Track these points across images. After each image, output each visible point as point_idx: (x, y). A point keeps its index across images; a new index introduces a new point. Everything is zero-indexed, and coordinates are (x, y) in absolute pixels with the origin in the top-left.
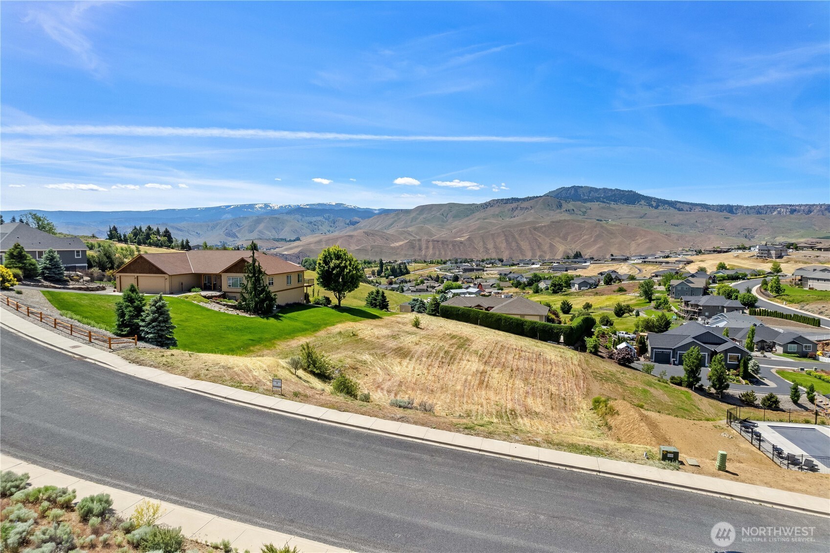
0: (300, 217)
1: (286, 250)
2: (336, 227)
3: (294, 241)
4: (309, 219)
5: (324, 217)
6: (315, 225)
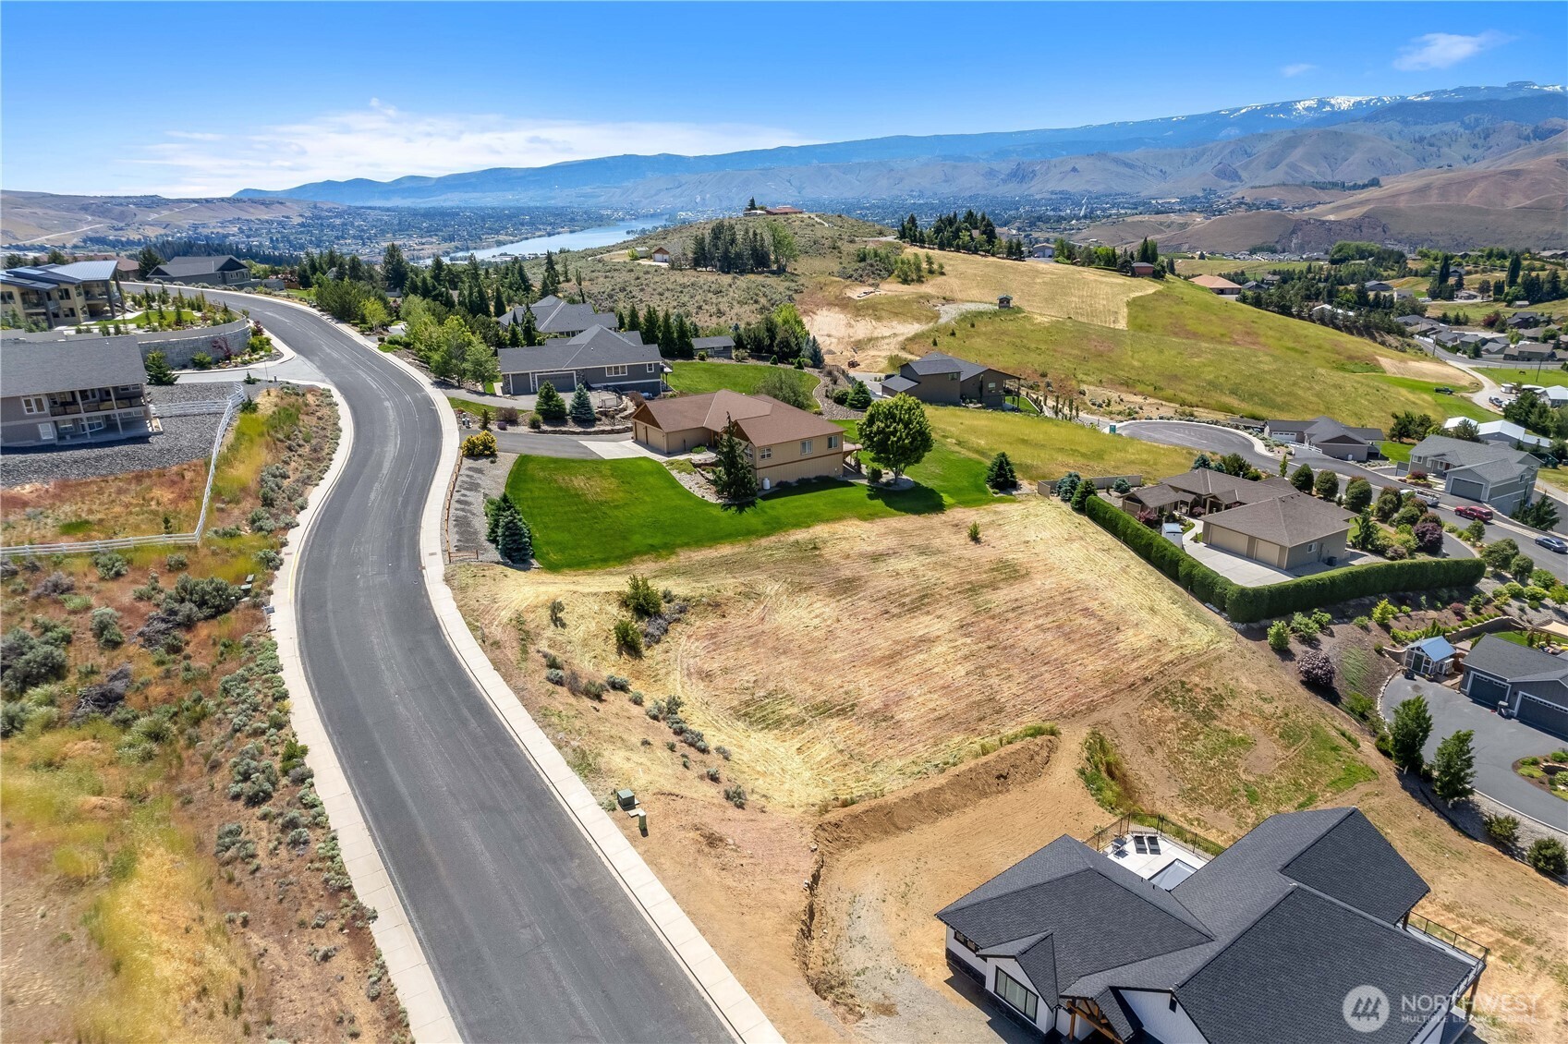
0: (1398, 127)
1: (1333, 211)
2: (1490, 148)
3: (1364, 186)
4: (1420, 130)
5: (1463, 122)
6: (1432, 145)
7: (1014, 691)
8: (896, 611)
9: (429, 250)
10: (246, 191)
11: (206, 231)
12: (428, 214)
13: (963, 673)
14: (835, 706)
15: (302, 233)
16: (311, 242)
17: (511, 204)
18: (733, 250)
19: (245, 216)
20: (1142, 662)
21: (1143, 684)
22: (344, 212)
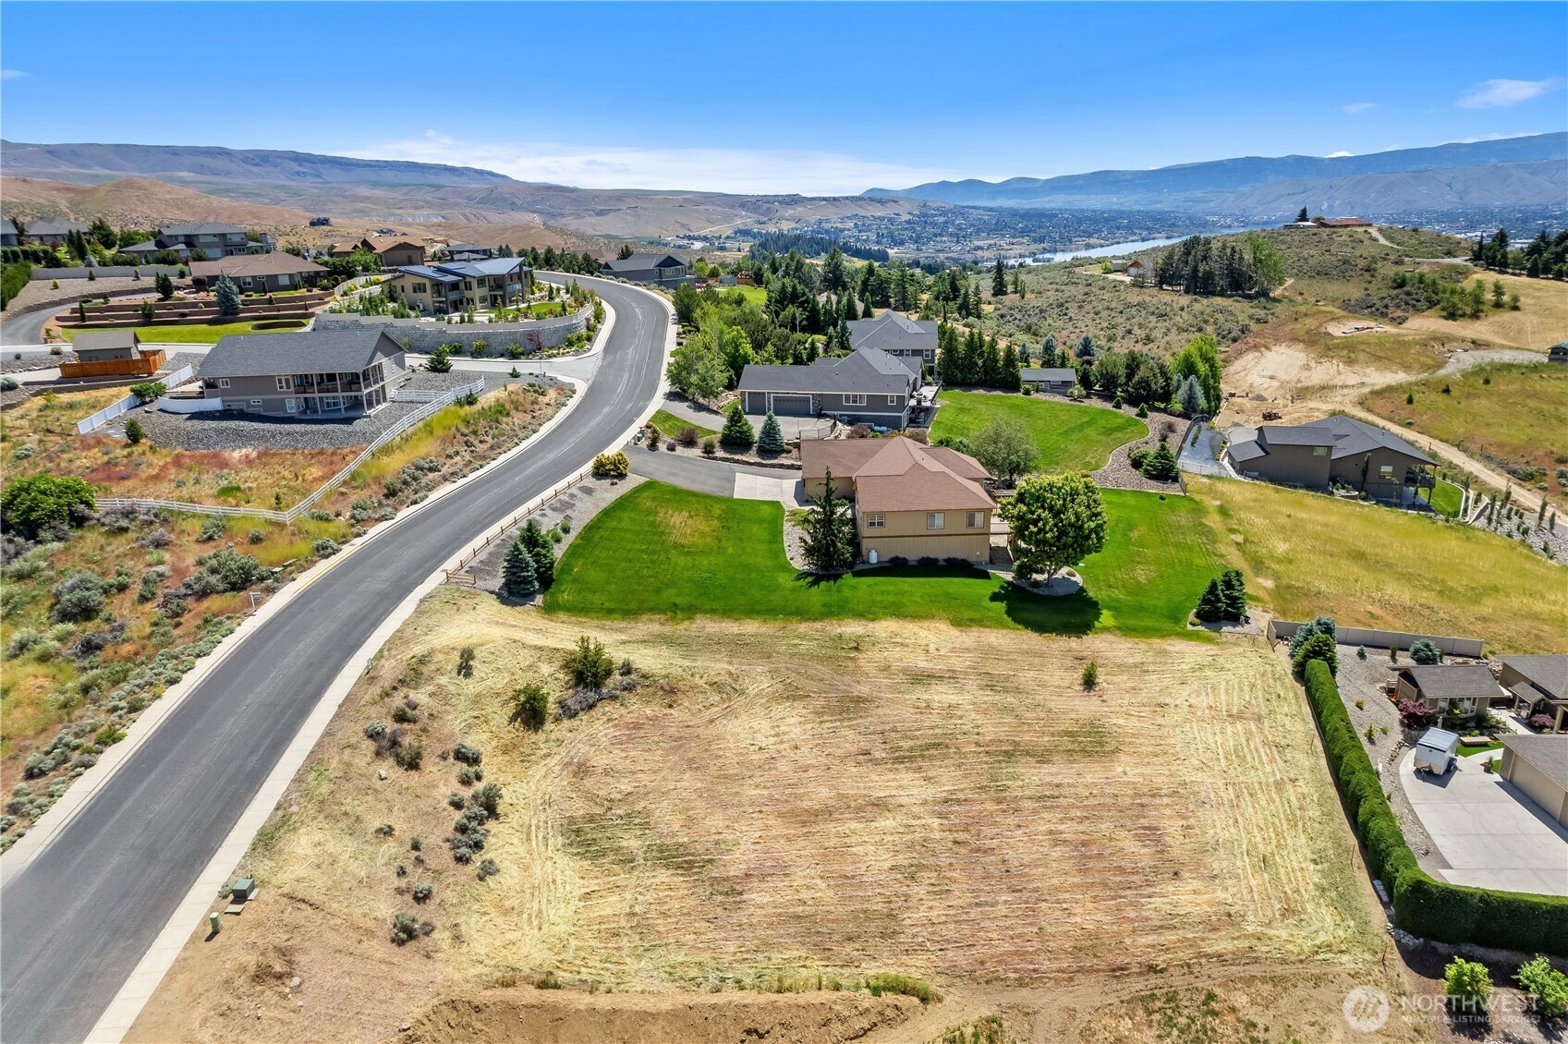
7: (934, 914)
8: (879, 754)
9: (1017, 250)
10: (873, 190)
11: (826, 226)
12: (1027, 215)
13: (887, 865)
14: (688, 854)
15: (906, 229)
16: (911, 238)
17: (1114, 207)
18: (1202, 268)
19: (862, 213)
20: (1169, 937)
21: (1140, 974)
22: (950, 210)
